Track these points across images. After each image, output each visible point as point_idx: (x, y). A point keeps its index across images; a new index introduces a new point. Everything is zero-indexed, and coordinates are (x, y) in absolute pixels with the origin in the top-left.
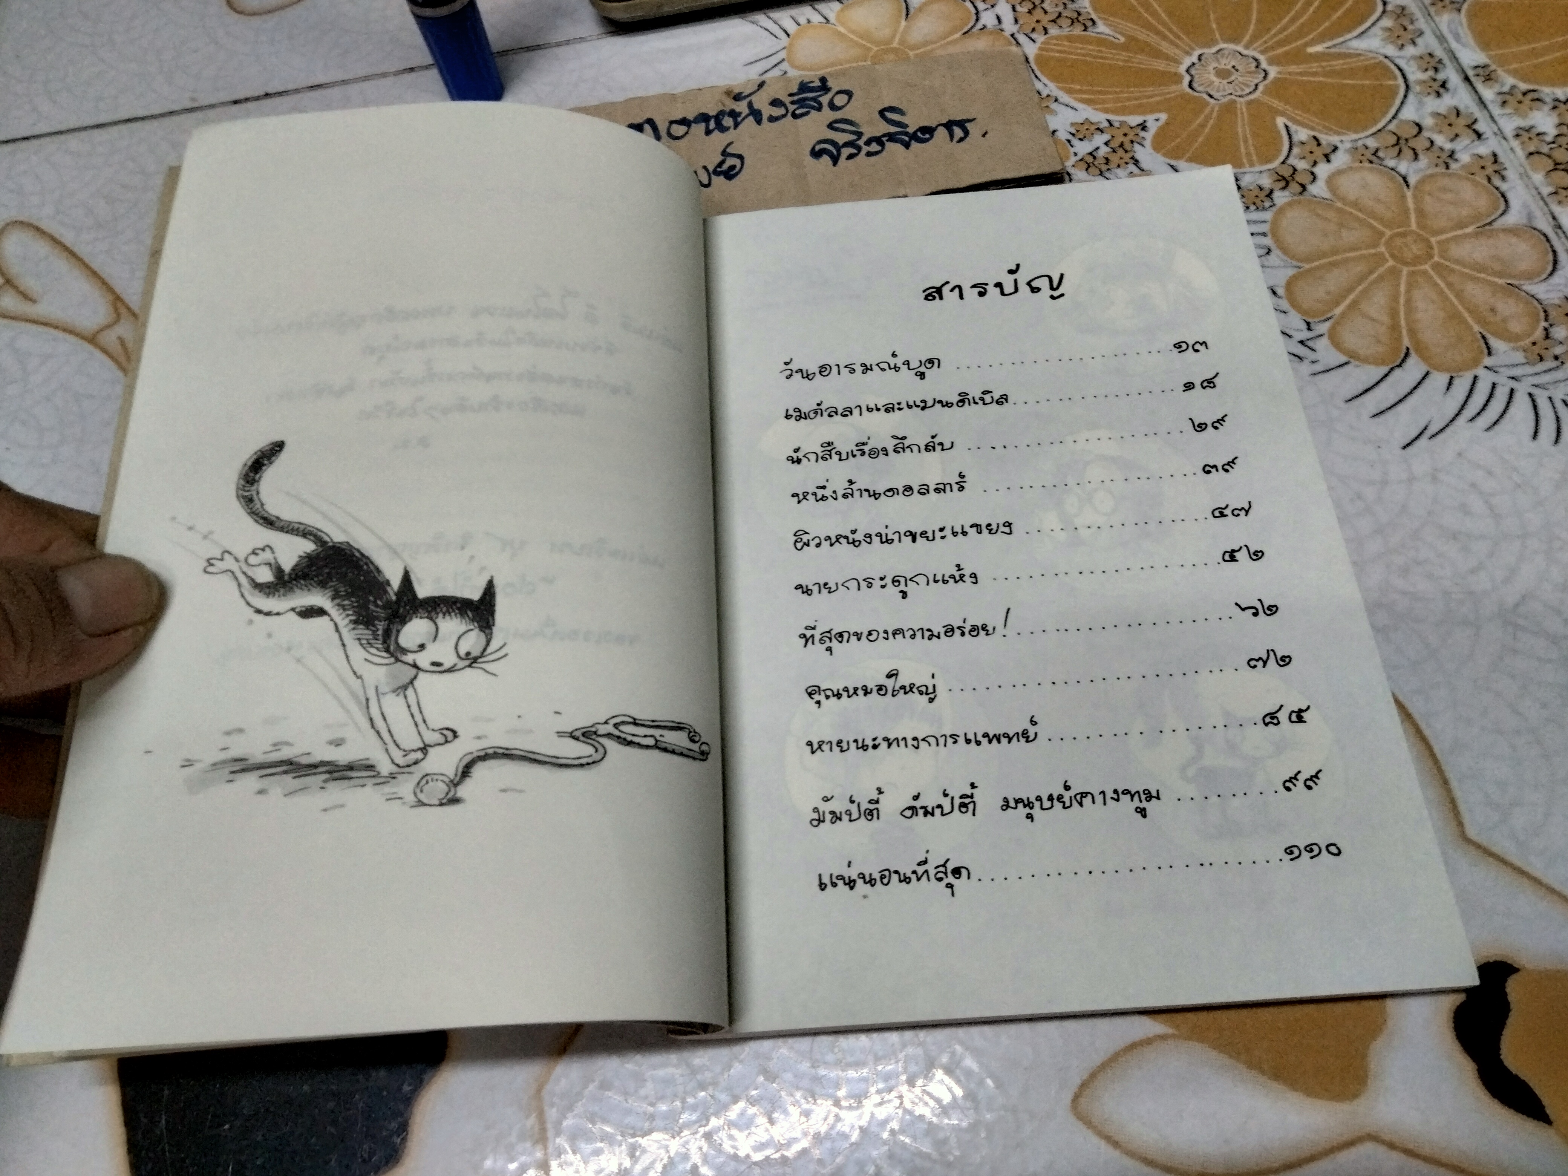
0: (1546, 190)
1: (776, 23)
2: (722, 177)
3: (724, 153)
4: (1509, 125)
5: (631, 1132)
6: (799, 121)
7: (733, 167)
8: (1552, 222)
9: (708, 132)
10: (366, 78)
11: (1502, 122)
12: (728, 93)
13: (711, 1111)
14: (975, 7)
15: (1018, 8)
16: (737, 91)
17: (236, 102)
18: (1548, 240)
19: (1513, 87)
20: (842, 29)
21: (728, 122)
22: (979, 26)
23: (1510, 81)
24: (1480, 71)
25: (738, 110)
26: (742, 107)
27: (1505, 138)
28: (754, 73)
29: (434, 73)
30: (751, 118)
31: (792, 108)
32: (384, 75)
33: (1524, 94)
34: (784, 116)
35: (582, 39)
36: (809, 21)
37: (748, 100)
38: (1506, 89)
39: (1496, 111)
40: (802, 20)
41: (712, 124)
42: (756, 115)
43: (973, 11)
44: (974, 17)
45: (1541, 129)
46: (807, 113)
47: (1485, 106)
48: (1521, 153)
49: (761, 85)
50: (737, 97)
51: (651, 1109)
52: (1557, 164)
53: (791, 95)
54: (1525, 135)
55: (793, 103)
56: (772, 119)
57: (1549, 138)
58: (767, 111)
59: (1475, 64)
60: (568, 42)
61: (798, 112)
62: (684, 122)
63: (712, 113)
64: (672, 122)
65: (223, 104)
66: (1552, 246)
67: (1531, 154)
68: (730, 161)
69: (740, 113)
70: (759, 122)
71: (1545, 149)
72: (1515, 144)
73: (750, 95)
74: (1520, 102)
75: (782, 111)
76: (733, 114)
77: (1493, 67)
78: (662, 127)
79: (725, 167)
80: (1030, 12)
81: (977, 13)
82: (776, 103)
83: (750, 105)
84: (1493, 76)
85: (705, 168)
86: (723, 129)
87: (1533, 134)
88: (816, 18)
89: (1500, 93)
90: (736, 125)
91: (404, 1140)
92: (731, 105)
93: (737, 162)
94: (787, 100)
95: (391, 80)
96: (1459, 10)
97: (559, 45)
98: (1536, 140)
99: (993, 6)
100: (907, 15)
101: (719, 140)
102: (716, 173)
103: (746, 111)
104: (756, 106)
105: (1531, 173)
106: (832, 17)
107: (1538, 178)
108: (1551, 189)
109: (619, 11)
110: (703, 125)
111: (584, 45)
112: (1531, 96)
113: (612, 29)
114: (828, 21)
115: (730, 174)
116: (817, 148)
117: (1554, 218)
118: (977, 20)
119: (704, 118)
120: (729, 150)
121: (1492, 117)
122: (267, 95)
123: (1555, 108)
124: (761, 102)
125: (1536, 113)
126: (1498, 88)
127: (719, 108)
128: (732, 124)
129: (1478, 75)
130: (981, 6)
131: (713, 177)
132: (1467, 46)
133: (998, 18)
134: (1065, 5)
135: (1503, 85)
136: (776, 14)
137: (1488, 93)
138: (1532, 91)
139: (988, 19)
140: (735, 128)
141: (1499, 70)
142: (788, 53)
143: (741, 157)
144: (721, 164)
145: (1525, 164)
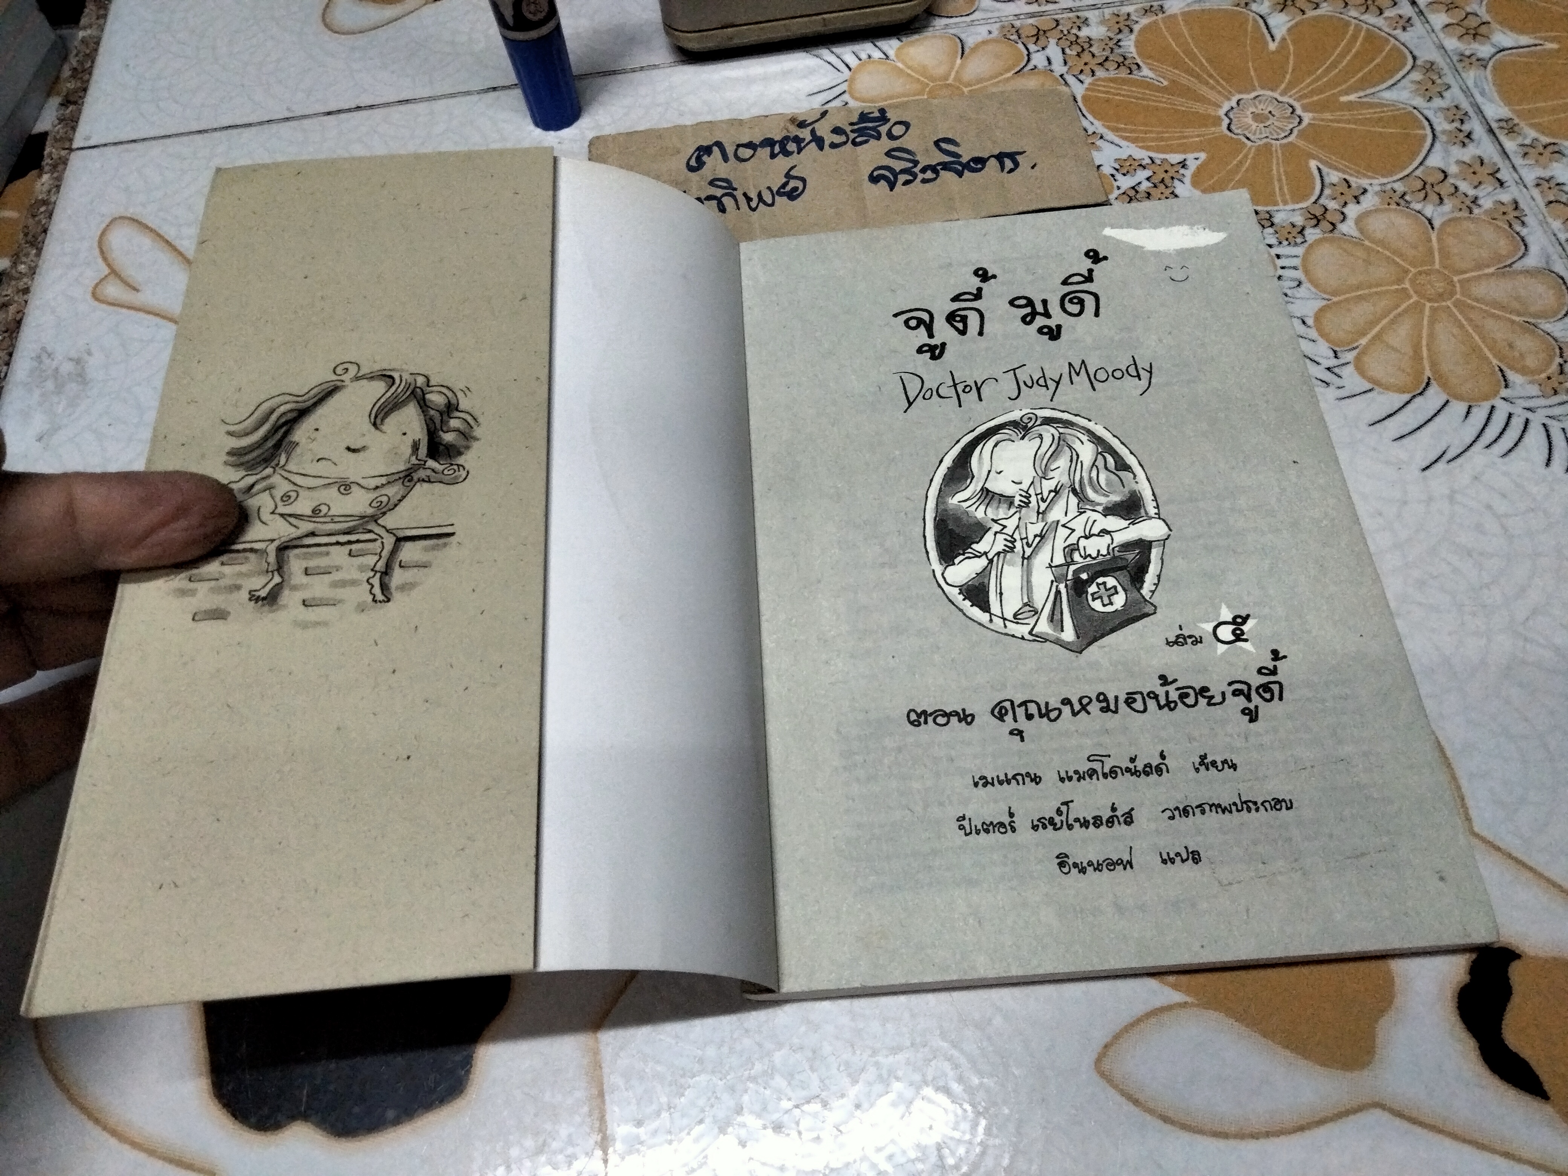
0: (1563, 237)
1: (838, 57)
2: (785, 198)
3: (788, 175)
4: (1530, 176)
5: (681, 1072)
6: (859, 148)
7: (795, 189)
9: (773, 156)
10: (452, 95)
11: (1524, 172)
12: (793, 120)
13: (756, 1056)
14: (1027, 49)
15: (1068, 51)
16: (801, 119)
17: (329, 113)
18: (1564, 282)
19: (1535, 140)
20: (900, 65)
21: (792, 147)
22: (1030, 66)
23: (1532, 134)
24: (1504, 124)
25: (801, 136)
26: (805, 134)
27: (1525, 186)
28: (817, 103)
29: (518, 93)
30: (813, 144)
31: (852, 136)
32: (468, 93)
33: (1545, 147)
34: (845, 143)
35: (655, 67)
36: (870, 57)
37: (810, 128)
38: (1528, 141)
39: (1518, 161)
40: (864, 56)
41: (777, 149)
42: (819, 142)
43: (1026, 53)
44: (1026, 58)
45: (1560, 180)
46: (866, 142)
47: (1508, 157)
48: (1540, 201)
49: (824, 114)
50: (802, 125)
51: (700, 1052)
53: (852, 124)
54: (1545, 185)
55: (853, 131)
56: (833, 146)
58: (830, 138)
59: (1498, 117)
60: (642, 69)
61: (858, 140)
62: (750, 145)
63: (778, 138)
64: (739, 146)
65: (316, 115)
67: (1551, 202)
68: (792, 184)
69: (804, 139)
70: (821, 148)
71: (1564, 198)
72: (1536, 193)
73: (814, 122)
74: (1541, 154)
75: (843, 139)
76: (797, 140)
77: (1516, 121)
78: (730, 150)
79: (788, 188)
80: (1078, 55)
81: (1028, 55)
82: (837, 131)
83: (813, 132)
84: (1516, 129)
85: (769, 188)
86: (787, 154)
87: (1552, 184)
88: (877, 55)
89: (1522, 145)
90: (800, 151)
91: (468, 1072)
92: (795, 131)
93: (800, 185)
94: (848, 129)
95: (475, 98)
96: (1485, 67)
97: (633, 71)
98: (1555, 190)
99: (1043, 49)
100: (963, 53)
101: (782, 163)
102: (779, 193)
103: (809, 138)
104: (819, 133)
105: (1550, 220)
106: (891, 53)
107: (1557, 225)
109: (693, 43)
110: (768, 149)
111: (657, 72)
112: (1551, 149)
113: (684, 58)
114: (887, 57)
115: (792, 195)
116: (875, 173)
118: (1029, 60)
119: (769, 142)
120: (792, 173)
121: (1513, 167)
122: (358, 108)
124: (823, 129)
125: (1555, 164)
126: (1520, 140)
127: (784, 133)
128: (796, 150)
129: (1502, 128)
130: (1032, 47)
131: (777, 197)
132: (1491, 101)
133: (1048, 59)
134: (1112, 49)
135: (1525, 138)
136: (838, 50)
137: (1510, 145)
138: (1554, 144)
139: (1038, 60)
140: (799, 153)
141: (1522, 124)
142: (850, 86)
143: (804, 180)
144: (784, 185)
145: (1544, 210)
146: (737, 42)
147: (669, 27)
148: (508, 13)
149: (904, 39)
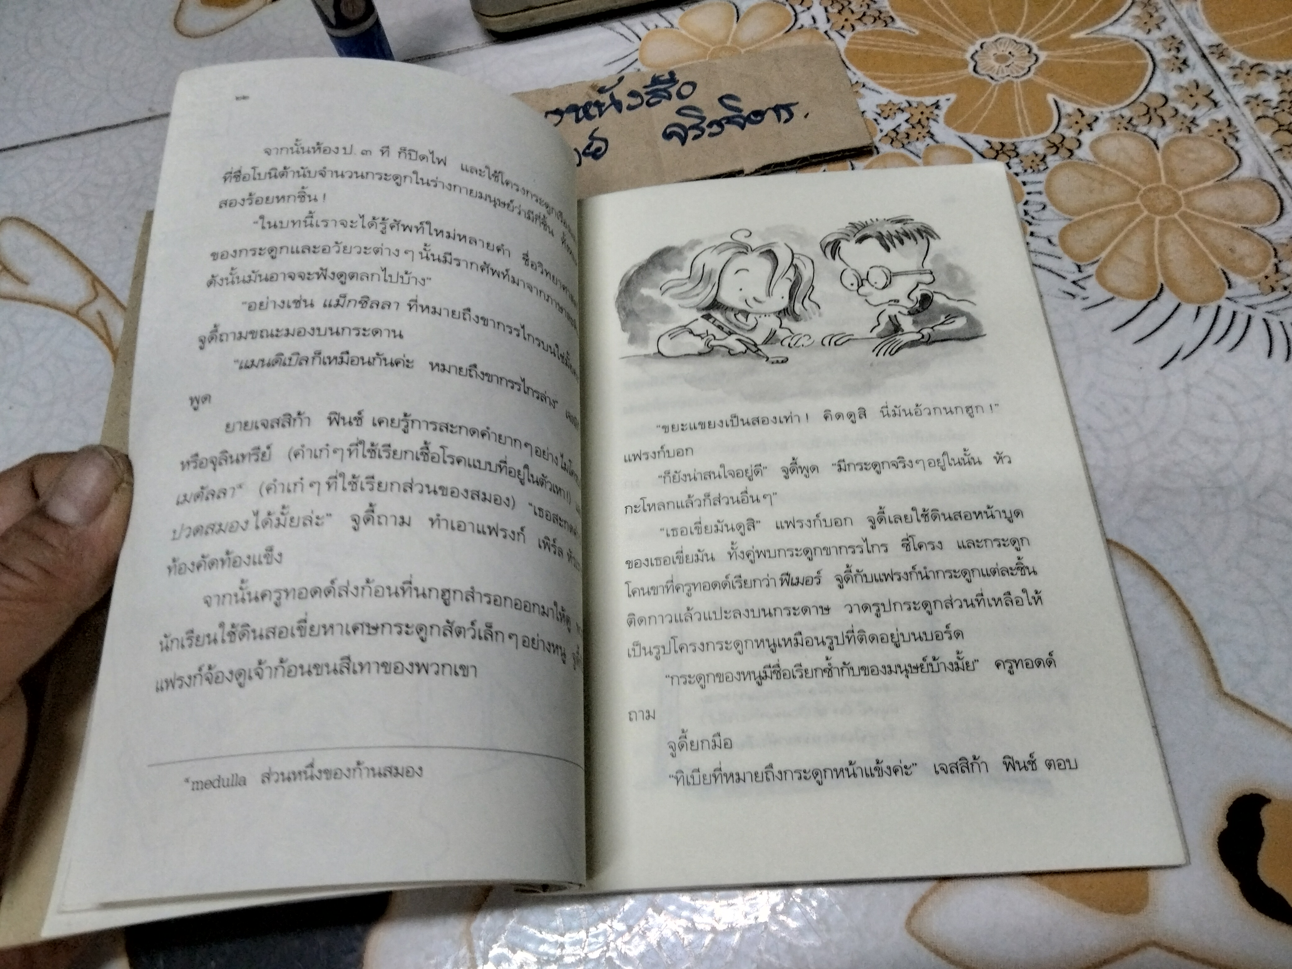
0: (1272, 148)
1: (629, 29)
2: (590, 158)
3: (591, 137)
4: (1240, 95)
6: (653, 108)
7: (599, 149)
8: (1279, 175)
9: (578, 120)
11: (1234, 91)
12: (593, 87)
14: (794, 10)
15: (830, 9)
16: (601, 85)
18: (1275, 190)
19: (1243, 62)
20: (683, 32)
21: (594, 111)
22: (798, 25)
23: (1239, 57)
24: (1214, 49)
25: (602, 101)
26: (605, 99)
27: (1237, 105)
28: (614, 70)
30: (613, 107)
31: (646, 98)
33: (1252, 68)
34: (641, 104)
35: (469, 48)
36: (657, 26)
37: (610, 92)
38: (1237, 64)
39: (1229, 82)
40: (651, 26)
41: (581, 114)
42: (617, 104)
43: (793, 13)
44: (794, 18)
45: (1267, 96)
46: (659, 102)
47: (1220, 79)
48: (1251, 119)
49: (621, 79)
50: (601, 90)
52: (1280, 126)
53: (645, 87)
54: (1254, 102)
55: (647, 93)
56: (630, 108)
57: (1274, 104)
58: (627, 101)
59: (1210, 44)
60: (458, 51)
61: (652, 101)
62: (558, 112)
63: (581, 103)
64: (548, 113)
66: (1279, 195)
67: (1259, 118)
68: (597, 144)
69: (604, 104)
70: (620, 111)
71: (1270, 113)
72: (1246, 110)
73: (612, 88)
74: (1248, 74)
75: (639, 100)
76: (598, 104)
77: (1226, 46)
79: (593, 149)
80: (840, 12)
81: (796, 15)
82: (633, 94)
83: (612, 96)
84: (1224, 53)
85: (576, 150)
86: (590, 117)
87: (1260, 101)
88: (663, 24)
89: (1232, 68)
90: (601, 114)
92: (596, 97)
93: (602, 144)
94: (643, 92)
97: (450, 53)
98: (1262, 106)
99: (809, 8)
100: (738, 18)
101: (586, 126)
102: (585, 154)
103: (608, 102)
104: (617, 98)
105: (1258, 133)
106: (675, 22)
107: (1266, 137)
108: (1276, 147)
109: (500, 25)
110: (573, 114)
111: (472, 53)
112: (1258, 69)
113: (494, 39)
114: (672, 26)
115: (597, 155)
116: (668, 131)
117: (1280, 171)
118: (796, 20)
119: (574, 108)
120: (595, 135)
121: (1225, 88)
123: (1278, 78)
124: (621, 94)
125: (1262, 83)
126: (1230, 63)
127: (586, 100)
128: (597, 113)
129: (1213, 53)
130: (799, 8)
131: (583, 158)
132: (1202, 29)
133: (813, 18)
134: (868, 6)
135: (1234, 60)
136: (630, 21)
137: (1221, 68)
138: (1258, 65)
139: (805, 19)
140: (600, 116)
141: (1231, 48)
142: (640, 54)
143: (606, 141)
144: (589, 147)
145: (1255, 126)
146: (540, 21)
147: (479, 13)
148: (331, 13)
149: (686, 8)
